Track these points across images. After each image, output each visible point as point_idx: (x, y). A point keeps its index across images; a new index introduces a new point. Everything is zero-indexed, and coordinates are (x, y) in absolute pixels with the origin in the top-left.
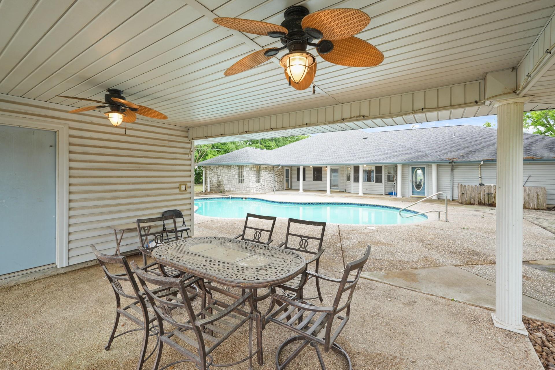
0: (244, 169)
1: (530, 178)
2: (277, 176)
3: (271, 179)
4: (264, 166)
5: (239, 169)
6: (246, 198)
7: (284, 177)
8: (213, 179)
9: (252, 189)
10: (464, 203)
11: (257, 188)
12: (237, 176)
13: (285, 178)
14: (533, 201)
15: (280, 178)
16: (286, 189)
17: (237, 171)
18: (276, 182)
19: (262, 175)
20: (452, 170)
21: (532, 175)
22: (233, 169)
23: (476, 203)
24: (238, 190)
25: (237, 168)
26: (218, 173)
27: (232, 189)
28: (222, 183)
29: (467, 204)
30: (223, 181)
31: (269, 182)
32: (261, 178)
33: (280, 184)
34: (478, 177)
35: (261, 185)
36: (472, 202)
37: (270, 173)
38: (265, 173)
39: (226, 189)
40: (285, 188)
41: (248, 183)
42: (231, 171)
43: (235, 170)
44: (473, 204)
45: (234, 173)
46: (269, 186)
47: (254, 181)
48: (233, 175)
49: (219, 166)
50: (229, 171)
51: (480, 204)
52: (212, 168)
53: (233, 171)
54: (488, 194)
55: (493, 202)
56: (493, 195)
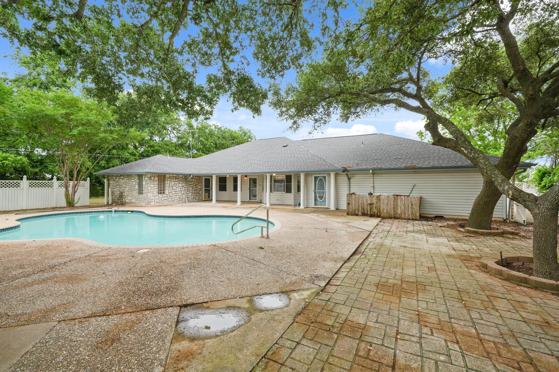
0: (144, 179)
1: (415, 187)
2: (192, 186)
3: (181, 190)
4: (172, 175)
5: (139, 179)
6: (132, 212)
7: (202, 186)
8: (115, 190)
9: (153, 200)
10: (350, 214)
11: (160, 199)
12: (137, 187)
13: (204, 188)
14: (408, 211)
15: (197, 188)
16: (204, 201)
17: (137, 181)
18: (190, 193)
19: (167, 185)
20: (349, 179)
21: (417, 184)
22: (133, 178)
23: (360, 213)
24: (138, 201)
25: (137, 177)
26: (120, 183)
27: (133, 201)
28: (123, 194)
29: (352, 215)
30: (124, 192)
31: (179, 192)
32: (167, 188)
33: (196, 195)
34: (370, 187)
35: (166, 196)
36: (357, 212)
37: (181, 182)
38: (173, 183)
39: (127, 201)
40: (204, 199)
41: (147, 194)
42: (132, 181)
43: (135, 179)
44: (357, 215)
45: (134, 183)
46: (180, 197)
47: (155, 192)
48: (134, 186)
49: (121, 176)
50: (130, 180)
51: (364, 214)
52: (114, 178)
53: (134, 181)
54: (370, 204)
55: (374, 213)
56: (375, 205)
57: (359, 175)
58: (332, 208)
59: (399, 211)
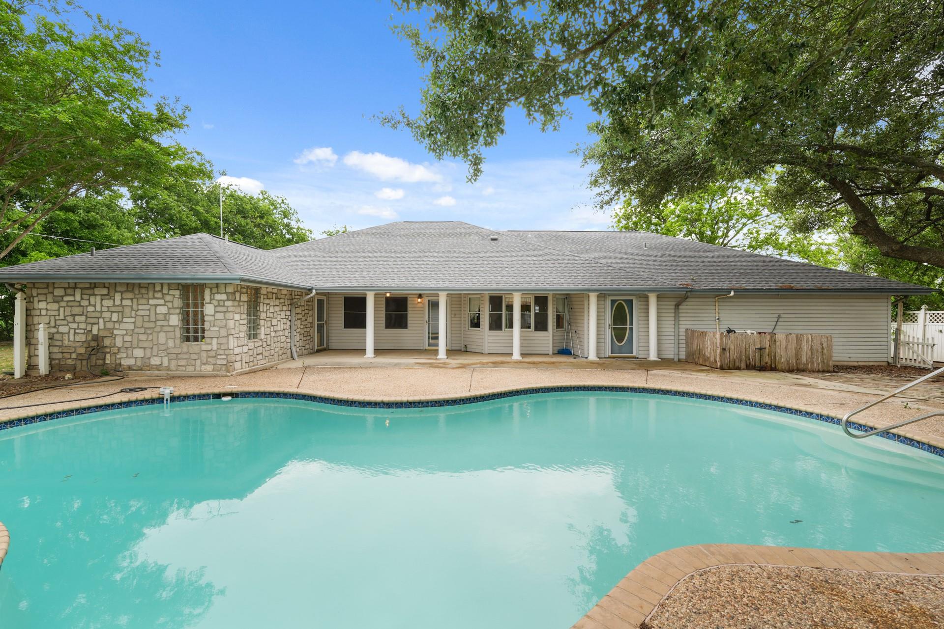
0: (207, 298)
1: (780, 320)
2: (300, 316)
3: (285, 327)
4: (270, 289)
5: (185, 297)
6: (234, 395)
7: (313, 320)
8: (63, 329)
9: (238, 358)
10: (726, 368)
11: (251, 353)
12: (175, 320)
13: (316, 323)
15: (306, 323)
16: (318, 351)
17: (178, 303)
18: (298, 334)
19: (263, 315)
20: (677, 306)
22: (159, 295)
23: (743, 365)
24: (183, 363)
25: (177, 293)
26: (91, 309)
27: (155, 361)
28: (107, 342)
29: (729, 368)
30: (113, 336)
31: (281, 334)
32: (262, 322)
33: (305, 338)
34: (714, 319)
35: (260, 343)
36: (737, 364)
37: (285, 308)
38: (272, 310)
39: (125, 362)
40: (316, 348)
41: (224, 341)
42: (151, 302)
43: (168, 298)
44: (739, 369)
45: (162, 310)
46: (282, 345)
47: (242, 335)
48: (161, 317)
49: (93, 286)
50: (144, 301)
52: (58, 292)
53: (161, 302)
54: (760, 349)
55: (767, 363)
56: (767, 351)
57: (697, 300)
58: (653, 357)
59: (804, 359)
